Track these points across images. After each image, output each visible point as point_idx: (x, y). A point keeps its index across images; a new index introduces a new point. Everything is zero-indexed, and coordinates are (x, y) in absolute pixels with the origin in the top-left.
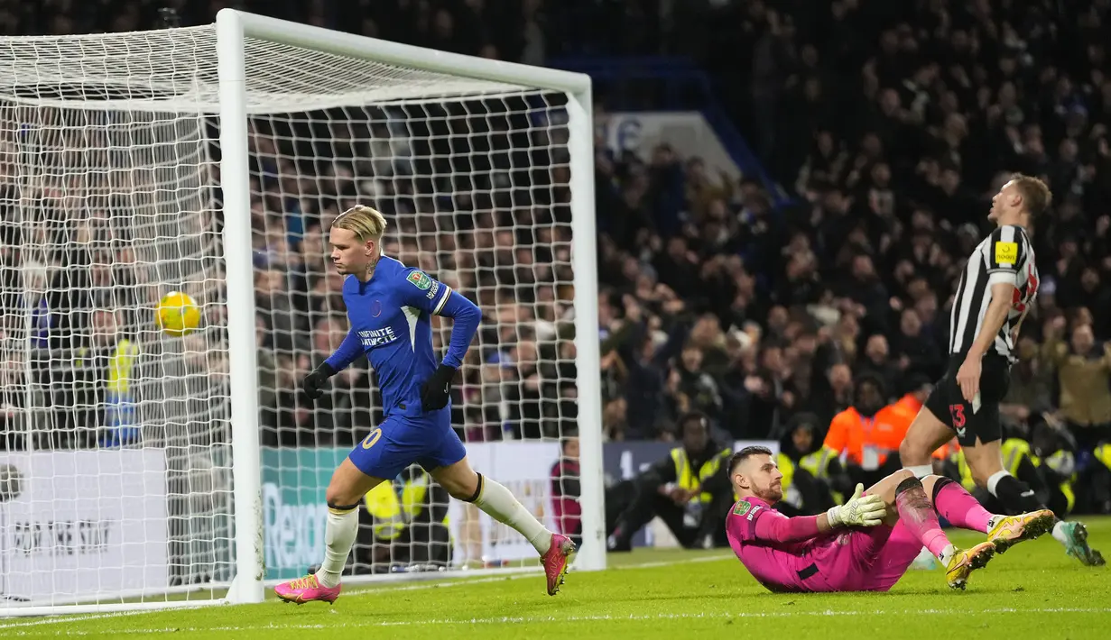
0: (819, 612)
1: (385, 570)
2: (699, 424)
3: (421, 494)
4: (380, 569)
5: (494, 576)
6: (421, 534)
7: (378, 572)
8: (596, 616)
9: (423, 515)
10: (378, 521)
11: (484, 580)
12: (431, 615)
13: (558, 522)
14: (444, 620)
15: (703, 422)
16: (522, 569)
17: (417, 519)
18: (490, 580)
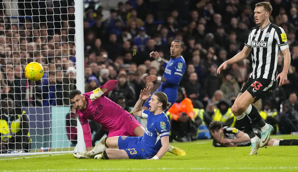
0: (161, 168)
1: (6, 152)
2: (123, 101)
3: (19, 124)
4: (4, 152)
5: (45, 154)
6: (19, 139)
7: (3, 153)
8: (82, 169)
9: (19, 133)
10: (3, 135)
11: (42, 156)
12: (22, 168)
13: (68, 135)
14: (27, 170)
15: (124, 100)
16: (56, 152)
17: (17, 134)
18: (44, 156)
